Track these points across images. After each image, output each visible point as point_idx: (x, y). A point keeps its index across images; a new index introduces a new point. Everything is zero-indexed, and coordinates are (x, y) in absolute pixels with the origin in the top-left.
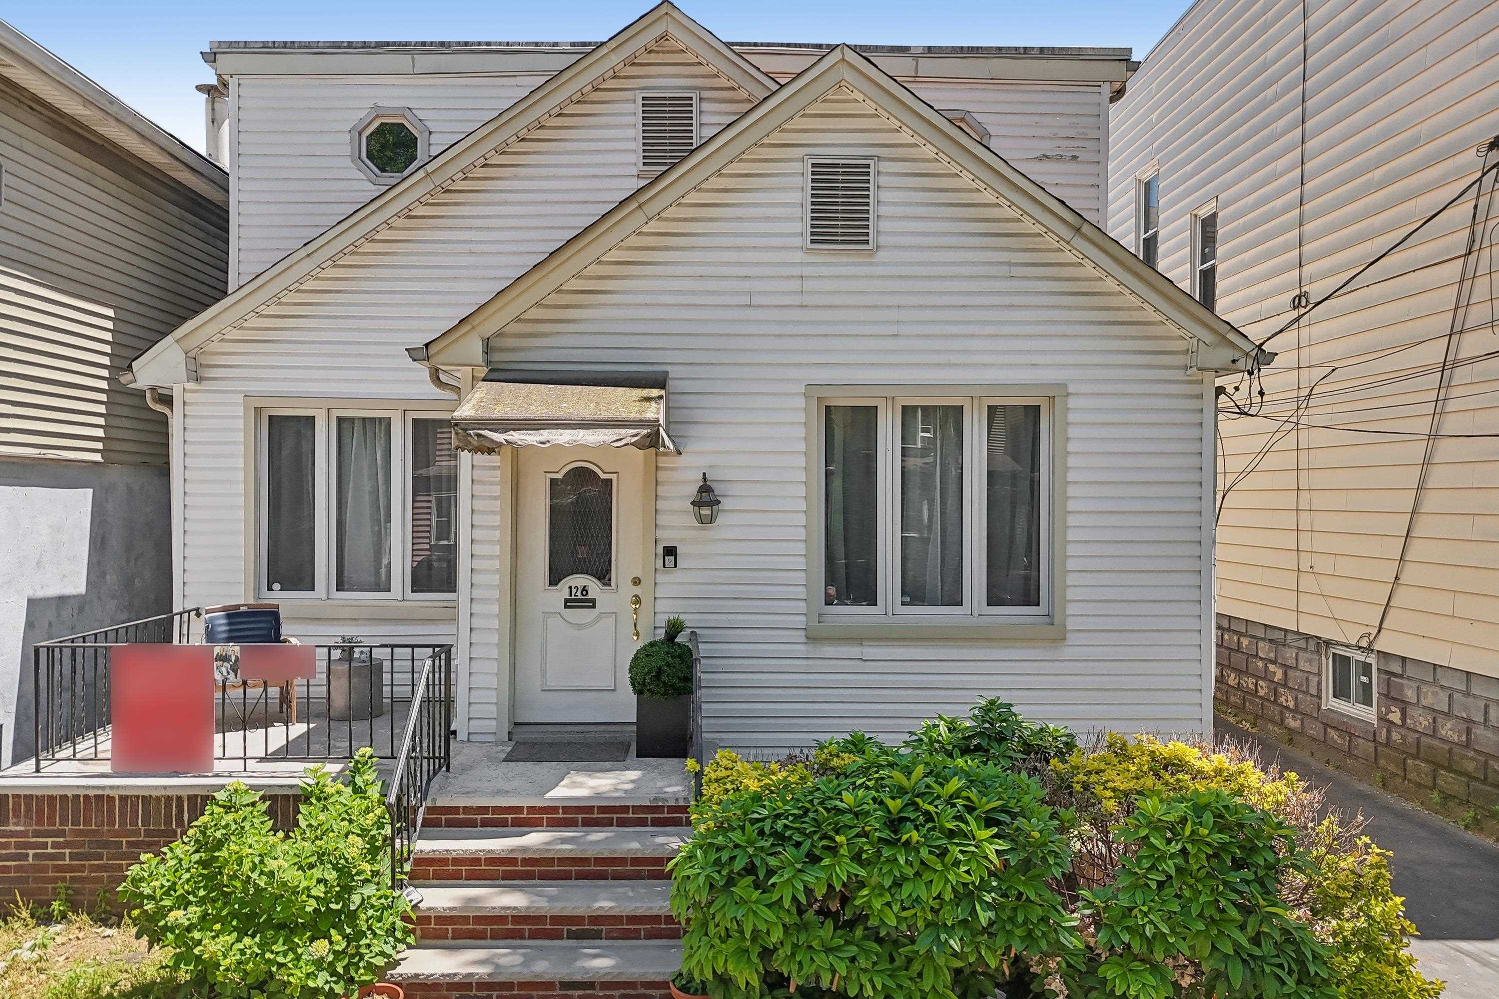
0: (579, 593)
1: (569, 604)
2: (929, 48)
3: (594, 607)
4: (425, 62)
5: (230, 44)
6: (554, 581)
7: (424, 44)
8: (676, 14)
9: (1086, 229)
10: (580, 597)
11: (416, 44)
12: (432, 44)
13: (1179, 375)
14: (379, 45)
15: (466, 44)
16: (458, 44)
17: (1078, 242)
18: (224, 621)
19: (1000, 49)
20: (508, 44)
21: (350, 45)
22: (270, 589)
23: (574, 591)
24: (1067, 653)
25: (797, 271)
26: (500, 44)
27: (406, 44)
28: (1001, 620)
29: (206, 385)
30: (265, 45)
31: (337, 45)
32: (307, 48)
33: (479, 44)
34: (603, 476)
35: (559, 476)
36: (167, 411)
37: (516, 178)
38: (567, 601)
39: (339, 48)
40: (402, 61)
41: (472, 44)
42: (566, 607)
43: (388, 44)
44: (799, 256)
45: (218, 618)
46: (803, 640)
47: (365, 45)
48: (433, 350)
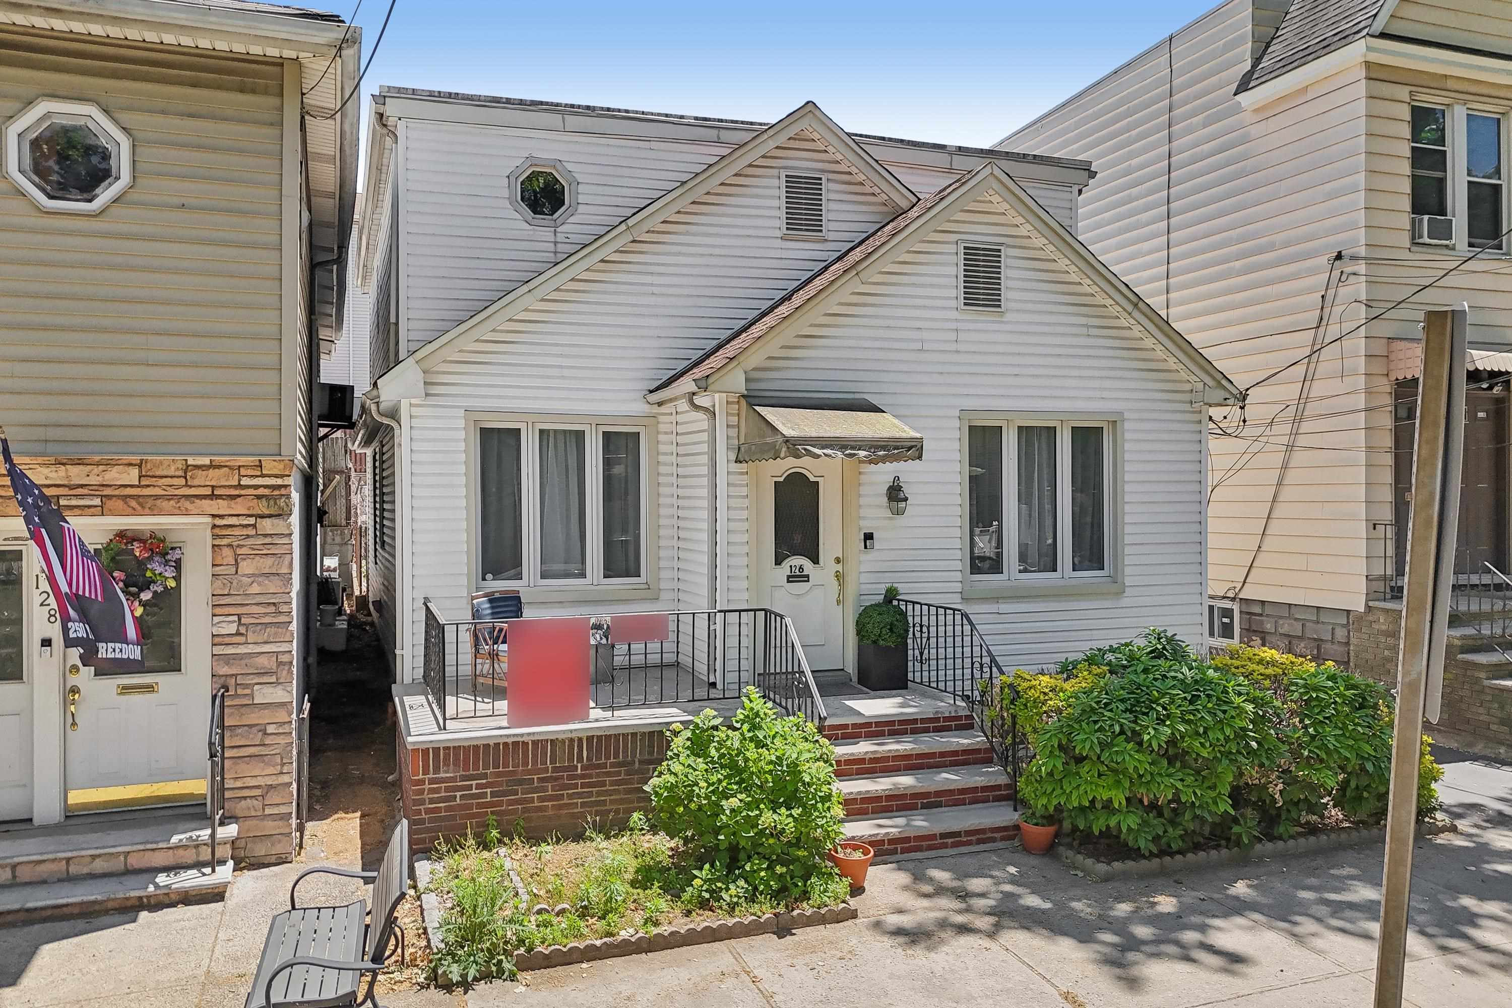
0: (797, 571)
1: (791, 579)
2: (960, 147)
3: (808, 581)
4: (573, 121)
5: (399, 90)
6: (778, 562)
7: (572, 106)
8: (817, 113)
9: (1141, 304)
10: (798, 573)
11: (566, 106)
12: (579, 107)
13: (1187, 407)
14: (534, 103)
15: (608, 109)
16: (602, 109)
17: (1136, 314)
19: (1007, 153)
20: (643, 113)
21: (508, 101)
22: (484, 579)
23: (793, 569)
24: (1125, 602)
25: (954, 326)
26: (637, 112)
27: (557, 105)
28: (1082, 580)
29: (431, 401)
30: (431, 94)
31: (496, 100)
32: (469, 99)
33: (619, 111)
34: (812, 479)
35: (781, 479)
36: (393, 424)
38: (789, 577)
39: (499, 102)
40: (554, 119)
41: (614, 110)
42: (788, 581)
43: (541, 103)
45: (482, 603)
46: (959, 601)
47: (521, 102)
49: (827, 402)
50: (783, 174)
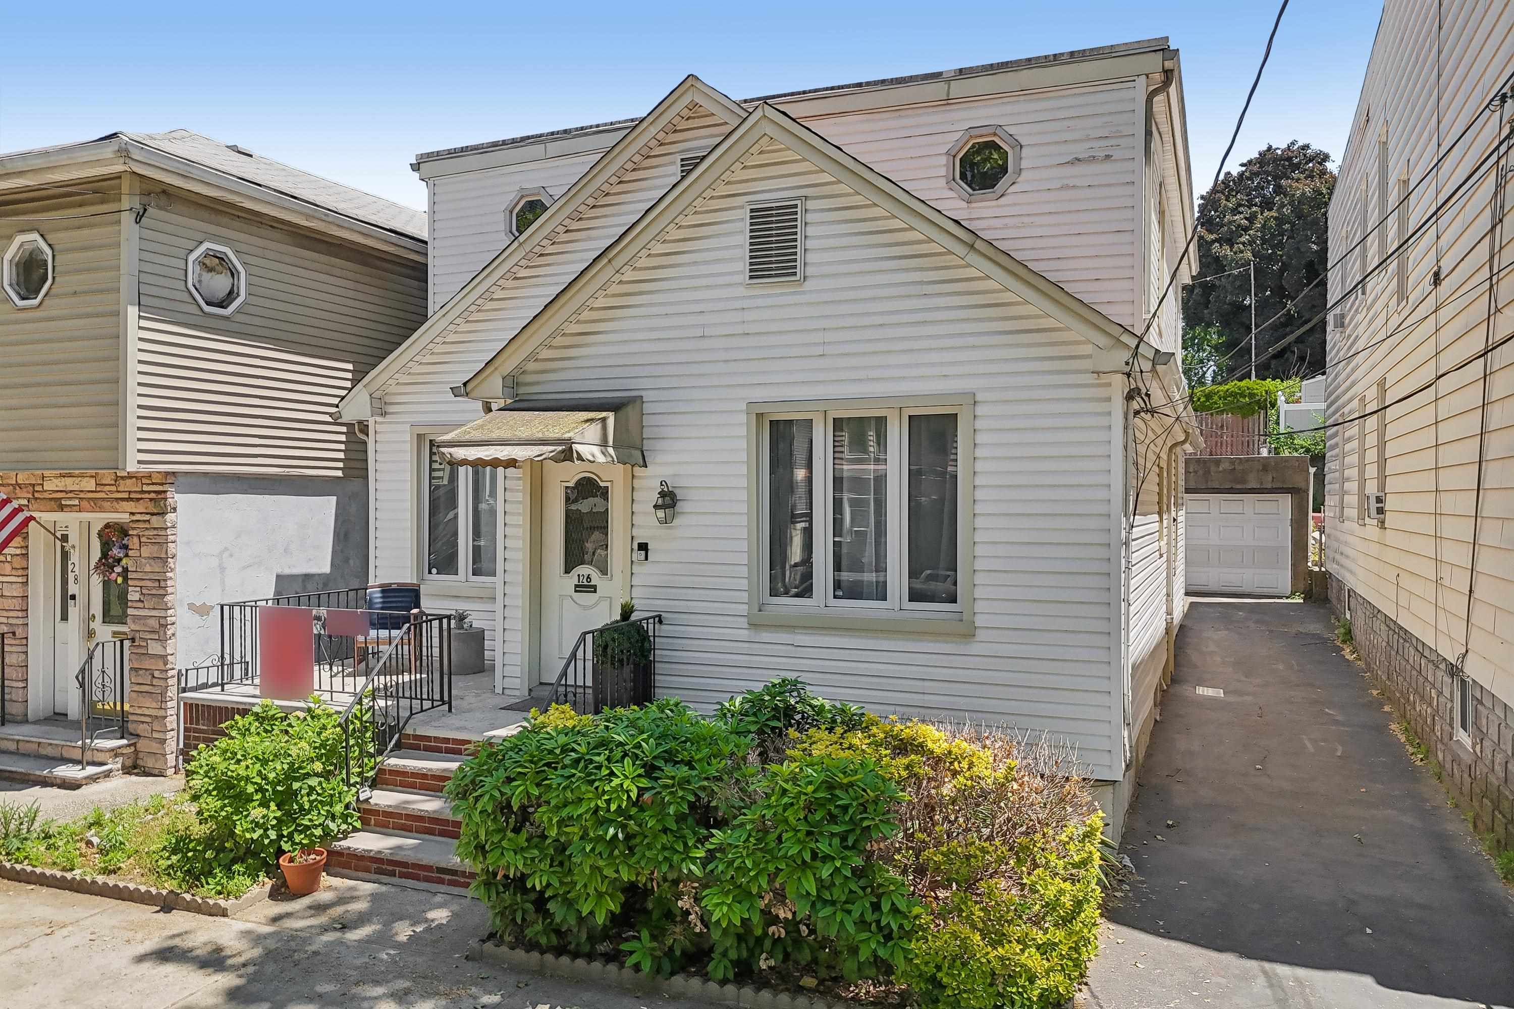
0: (585, 580)
1: (579, 588)
2: (961, 70)
3: (595, 591)
4: (554, 148)
5: (429, 155)
6: (567, 571)
7: (552, 133)
8: (699, 85)
10: (586, 583)
11: (548, 134)
12: (558, 133)
13: (1090, 379)
14: (523, 139)
15: (582, 128)
16: (577, 129)
18: (379, 595)
20: (612, 124)
21: (504, 143)
22: (430, 572)
23: (581, 578)
24: (975, 648)
25: (738, 304)
26: (606, 125)
27: (541, 136)
28: (918, 615)
29: (388, 418)
30: (449, 152)
31: (495, 144)
32: (476, 149)
33: (591, 127)
34: (602, 484)
35: (571, 484)
36: (365, 438)
37: (590, 239)
38: (576, 586)
39: (497, 146)
40: (537, 150)
41: (586, 128)
42: (576, 591)
43: (528, 138)
44: (741, 291)
45: (376, 592)
46: (746, 626)
47: (514, 141)
48: (470, 387)
49: (565, 403)
50: (679, 157)
